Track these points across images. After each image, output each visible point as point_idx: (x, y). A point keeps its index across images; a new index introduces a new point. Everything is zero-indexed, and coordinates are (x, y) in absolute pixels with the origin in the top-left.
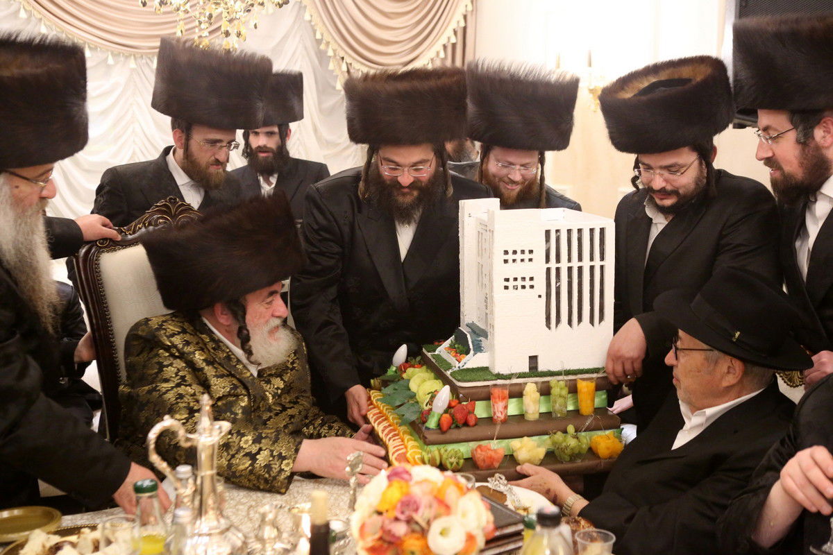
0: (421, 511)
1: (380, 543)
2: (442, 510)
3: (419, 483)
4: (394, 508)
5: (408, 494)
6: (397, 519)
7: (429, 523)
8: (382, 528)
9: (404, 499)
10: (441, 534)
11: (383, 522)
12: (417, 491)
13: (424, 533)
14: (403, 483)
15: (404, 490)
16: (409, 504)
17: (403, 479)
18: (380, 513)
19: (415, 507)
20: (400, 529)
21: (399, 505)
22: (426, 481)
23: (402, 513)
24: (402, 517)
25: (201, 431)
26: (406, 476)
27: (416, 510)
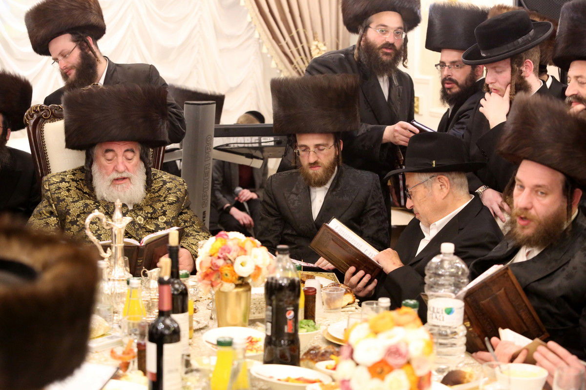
0: (231, 253)
1: (210, 270)
2: (243, 253)
3: (233, 240)
4: (218, 252)
5: (225, 245)
6: (219, 258)
7: (235, 259)
8: (211, 262)
9: (223, 247)
10: (241, 264)
11: (212, 260)
12: (230, 244)
13: (232, 263)
14: (223, 239)
15: (224, 242)
16: (226, 249)
17: (223, 238)
18: (211, 256)
19: (228, 251)
20: (221, 262)
21: (220, 250)
22: (235, 239)
23: (222, 254)
24: (221, 256)
25: (116, 221)
26: (225, 237)
27: (229, 253)
